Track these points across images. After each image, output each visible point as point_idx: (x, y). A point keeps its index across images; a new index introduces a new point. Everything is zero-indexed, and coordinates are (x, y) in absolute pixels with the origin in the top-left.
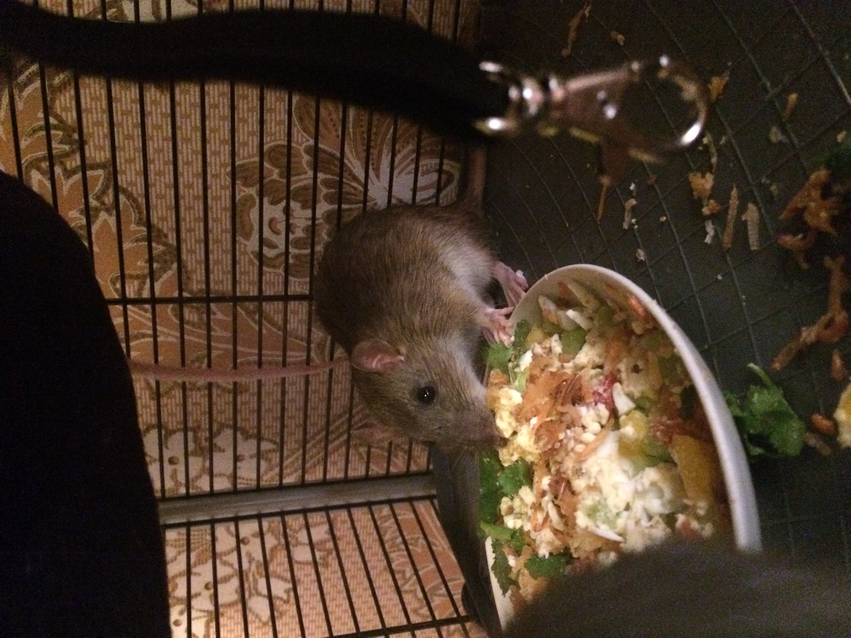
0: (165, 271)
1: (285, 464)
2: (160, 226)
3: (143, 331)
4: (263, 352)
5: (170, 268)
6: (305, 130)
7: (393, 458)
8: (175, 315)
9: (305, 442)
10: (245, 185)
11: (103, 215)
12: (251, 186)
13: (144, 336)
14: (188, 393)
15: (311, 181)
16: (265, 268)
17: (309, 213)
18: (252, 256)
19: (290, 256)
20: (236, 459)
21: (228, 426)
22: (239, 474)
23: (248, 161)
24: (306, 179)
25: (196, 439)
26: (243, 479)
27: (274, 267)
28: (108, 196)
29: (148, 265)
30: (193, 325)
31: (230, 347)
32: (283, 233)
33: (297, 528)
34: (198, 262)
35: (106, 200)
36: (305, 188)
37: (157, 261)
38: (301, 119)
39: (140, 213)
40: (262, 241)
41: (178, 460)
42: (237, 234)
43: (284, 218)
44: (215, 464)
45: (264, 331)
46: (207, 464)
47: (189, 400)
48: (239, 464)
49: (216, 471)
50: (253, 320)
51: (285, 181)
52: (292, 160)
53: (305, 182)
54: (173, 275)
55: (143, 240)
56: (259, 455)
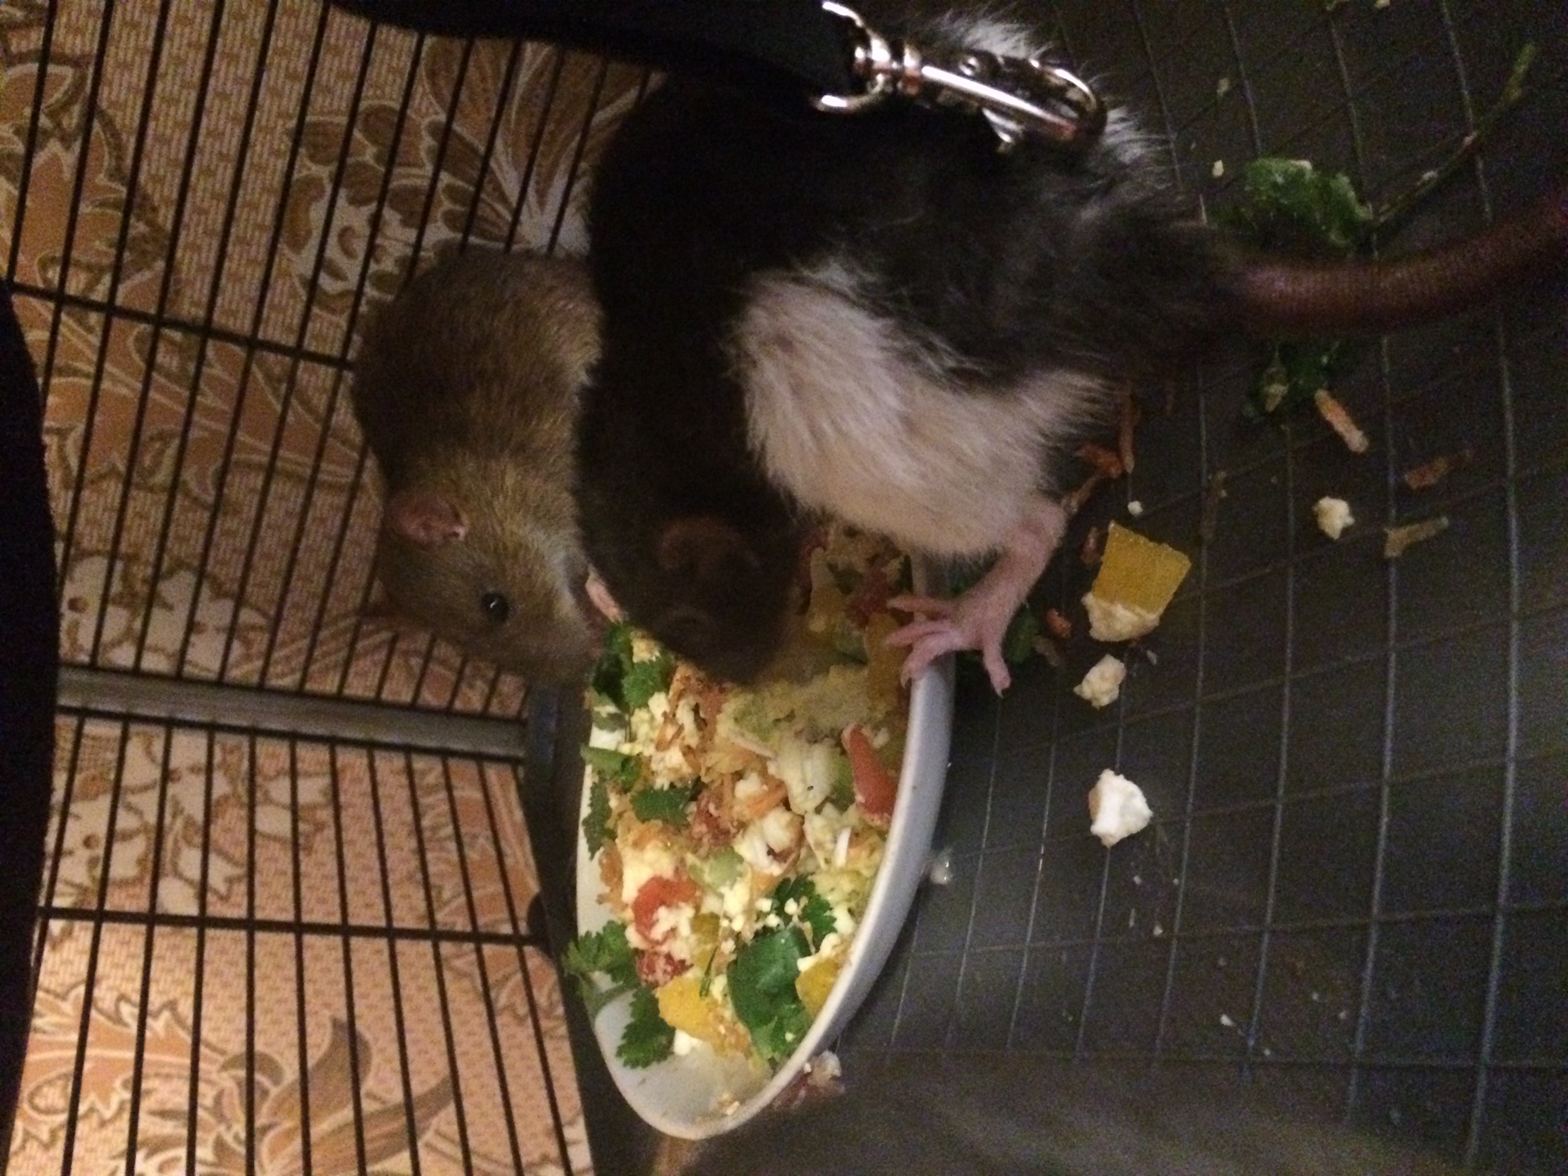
0: (139, 270)
1: (277, 655)
2: (150, 190)
3: (79, 365)
4: (281, 452)
5: (149, 267)
6: (437, 95)
7: (464, 688)
8: (139, 351)
9: (318, 626)
10: (312, 158)
11: (54, 146)
12: (326, 162)
13: (76, 373)
14: (134, 492)
15: (426, 183)
16: (315, 310)
17: (411, 235)
18: (297, 282)
19: (363, 301)
20: (192, 627)
21: (189, 567)
22: (189, 657)
23: (327, 119)
24: (419, 177)
25: (126, 578)
26: (196, 665)
27: (333, 311)
28: (71, 113)
29: (113, 251)
30: (168, 376)
31: (224, 428)
32: (361, 256)
33: (272, 773)
34: (201, 269)
35: (65, 123)
36: (415, 191)
37: (131, 250)
38: (432, 75)
39: (120, 158)
40: (320, 262)
41: (86, 604)
42: (281, 240)
43: (367, 231)
44: (150, 630)
45: (290, 418)
46: (138, 625)
47: (131, 504)
48: (193, 638)
49: (149, 641)
50: (275, 391)
51: (382, 169)
52: (403, 137)
53: (418, 182)
54: (151, 280)
55: (115, 205)
56: (232, 631)
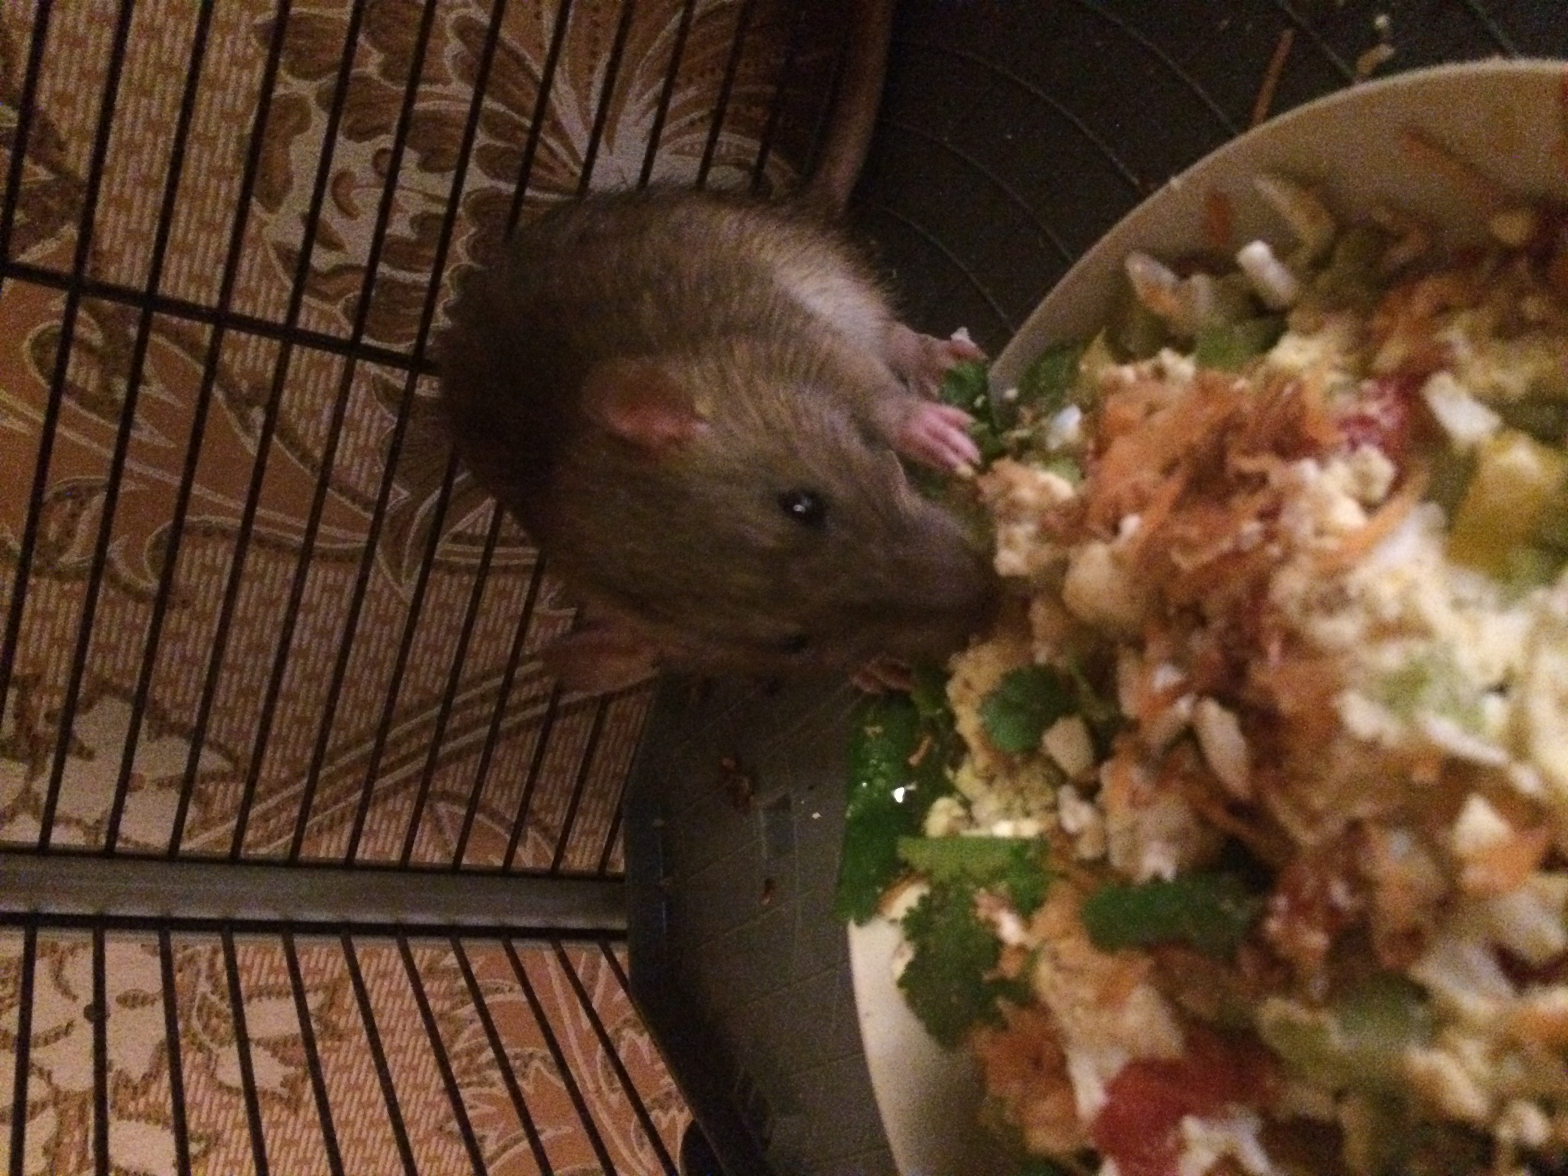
1: (255, 812)
2: (53, 116)
4: (260, 509)
8: (40, 363)
10: (298, 70)
14: (33, 582)
15: (453, 109)
16: (307, 299)
17: (443, 185)
20: (126, 783)
22: (121, 828)
23: (313, 11)
24: (455, 99)
27: (324, 297)
30: (83, 398)
31: (173, 479)
32: (373, 217)
36: (438, 119)
42: (254, 197)
43: (371, 178)
44: (65, 789)
45: (271, 464)
48: (129, 800)
50: (243, 419)
51: (399, 87)
53: (442, 106)
56: (189, 785)
